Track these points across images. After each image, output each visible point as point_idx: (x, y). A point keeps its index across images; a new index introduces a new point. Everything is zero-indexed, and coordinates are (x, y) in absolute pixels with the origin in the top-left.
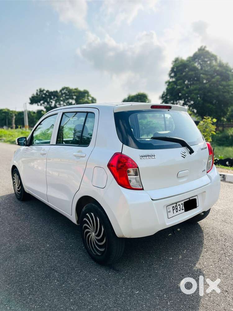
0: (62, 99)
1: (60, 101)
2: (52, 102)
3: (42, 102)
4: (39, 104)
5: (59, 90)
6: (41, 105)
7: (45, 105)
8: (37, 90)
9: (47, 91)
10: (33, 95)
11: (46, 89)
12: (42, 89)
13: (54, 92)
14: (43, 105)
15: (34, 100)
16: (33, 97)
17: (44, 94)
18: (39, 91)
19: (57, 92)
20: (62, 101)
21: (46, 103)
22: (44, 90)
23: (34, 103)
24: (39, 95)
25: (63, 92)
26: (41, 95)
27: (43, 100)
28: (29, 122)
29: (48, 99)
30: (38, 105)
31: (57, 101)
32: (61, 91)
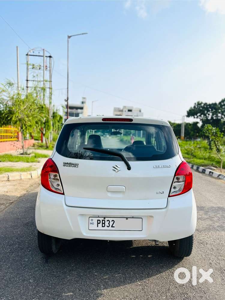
0: (220, 111)
1: (218, 113)
2: (209, 114)
3: (199, 114)
4: (196, 116)
5: (218, 103)
6: (197, 118)
7: (202, 117)
8: (195, 104)
9: (205, 104)
10: (191, 108)
11: (204, 102)
12: (200, 102)
13: (212, 104)
14: (199, 117)
15: (191, 113)
16: (190, 110)
17: (202, 107)
18: (197, 104)
19: (215, 104)
20: (219, 113)
21: (202, 116)
22: (202, 103)
23: (191, 115)
24: (197, 108)
25: (222, 104)
26: (198, 107)
27: (199, 113)
28: (185, 133)
29: (206, 112)
30: (194, 118)
31: (215, 113)
32: (220, 103)
